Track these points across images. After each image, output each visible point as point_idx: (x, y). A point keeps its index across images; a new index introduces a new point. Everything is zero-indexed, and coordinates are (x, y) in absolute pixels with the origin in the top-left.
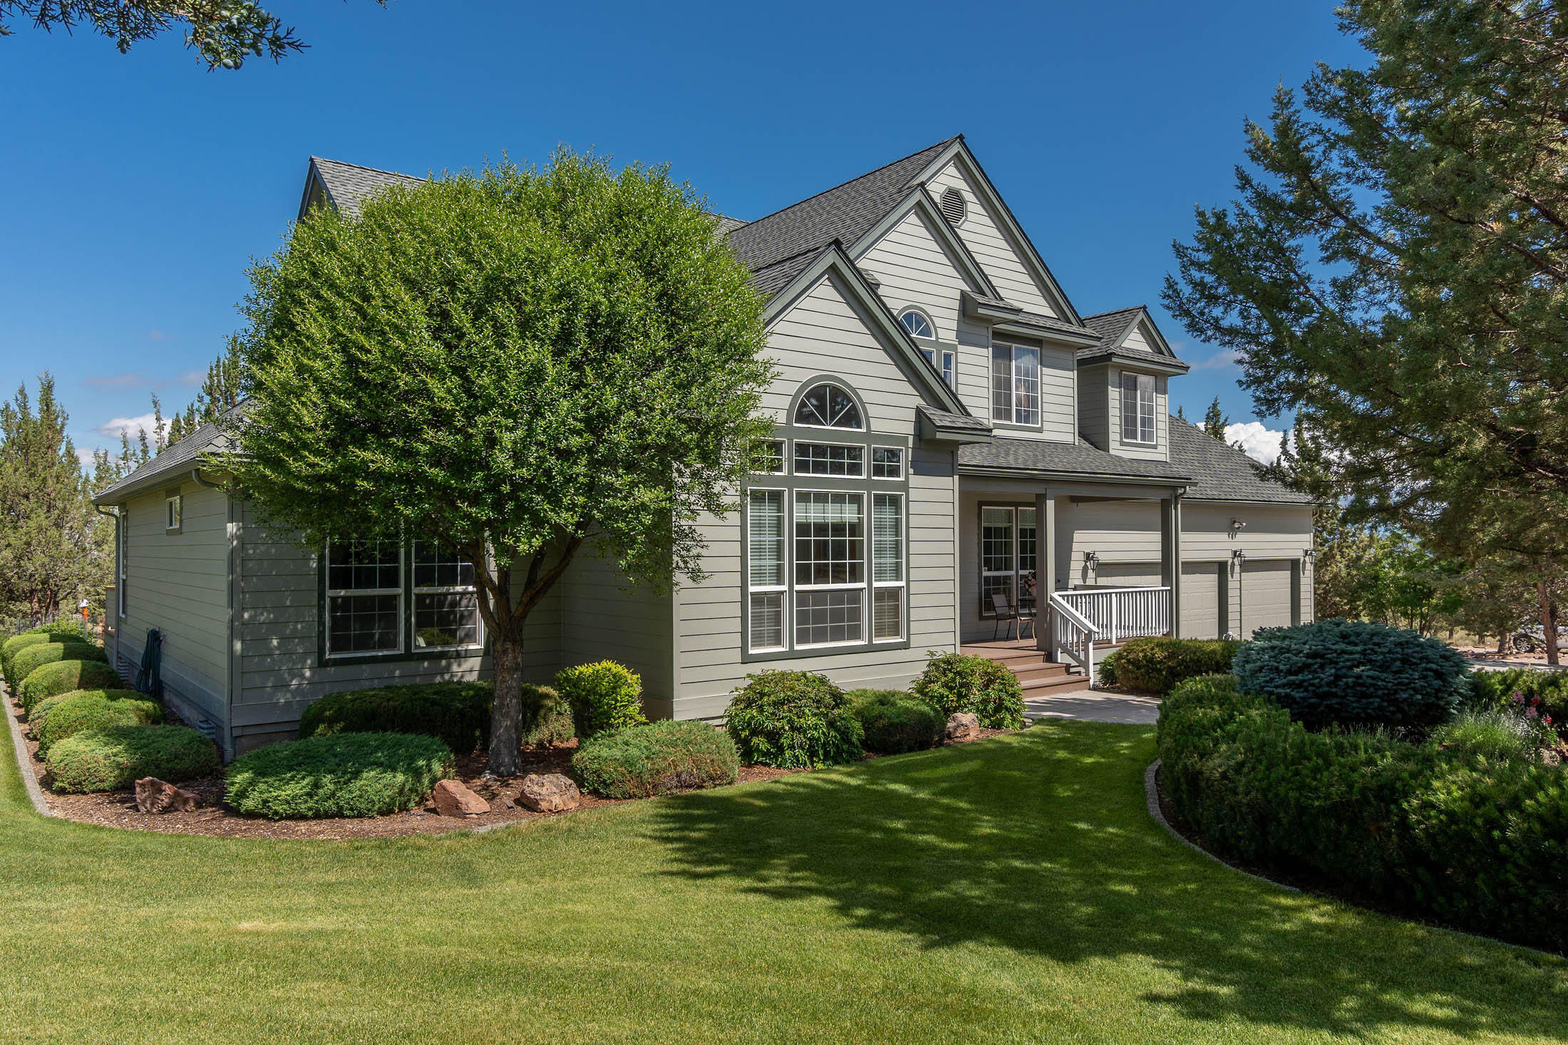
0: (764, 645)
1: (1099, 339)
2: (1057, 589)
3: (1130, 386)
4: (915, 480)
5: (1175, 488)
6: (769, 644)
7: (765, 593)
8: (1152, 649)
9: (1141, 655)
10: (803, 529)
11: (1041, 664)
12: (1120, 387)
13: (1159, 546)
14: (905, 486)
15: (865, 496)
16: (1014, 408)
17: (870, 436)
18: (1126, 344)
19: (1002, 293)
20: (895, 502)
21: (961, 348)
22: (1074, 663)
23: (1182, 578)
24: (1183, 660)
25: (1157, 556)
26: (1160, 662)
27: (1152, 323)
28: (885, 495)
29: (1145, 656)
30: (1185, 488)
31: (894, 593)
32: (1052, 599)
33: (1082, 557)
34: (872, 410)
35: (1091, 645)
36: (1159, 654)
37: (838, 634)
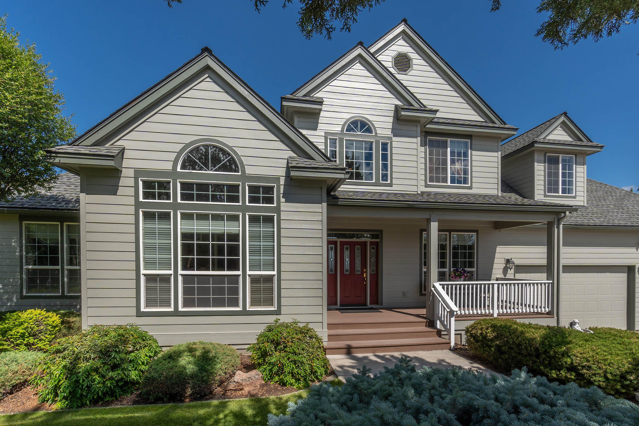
0: (157, 306)
1: (516, 130)
2: (440, 280)
3: (553, 161)
4: (285, 206)
5: (558, 213)
6: (160, 306)
7: (158, 275)
8: (487, 329)
9: (479, 332)
10: (186, 236)
11: (423, 328)
12: (545, 162)
13: (545, 256)
14: (278, 210)
15: (241, 216)
16: (449, 175)
17: (245, 177)
18: (551, 137)
19: (425, 102)
20: (269, 220)
21: (394, 139)
22: (443, 329)
23: (563, 275)
24: (507, 342)
25: (544, 262)
26: (492, 340)
27: (572, 122)
28: (260, 216)
29: (481, 334)
30: (565, 213)
31: (269, 279)
32: (434, 287)
33: (503, 261)
34: (245, 160)
35: (453, 319)
36: (491, 335)
37: (219, 303)
